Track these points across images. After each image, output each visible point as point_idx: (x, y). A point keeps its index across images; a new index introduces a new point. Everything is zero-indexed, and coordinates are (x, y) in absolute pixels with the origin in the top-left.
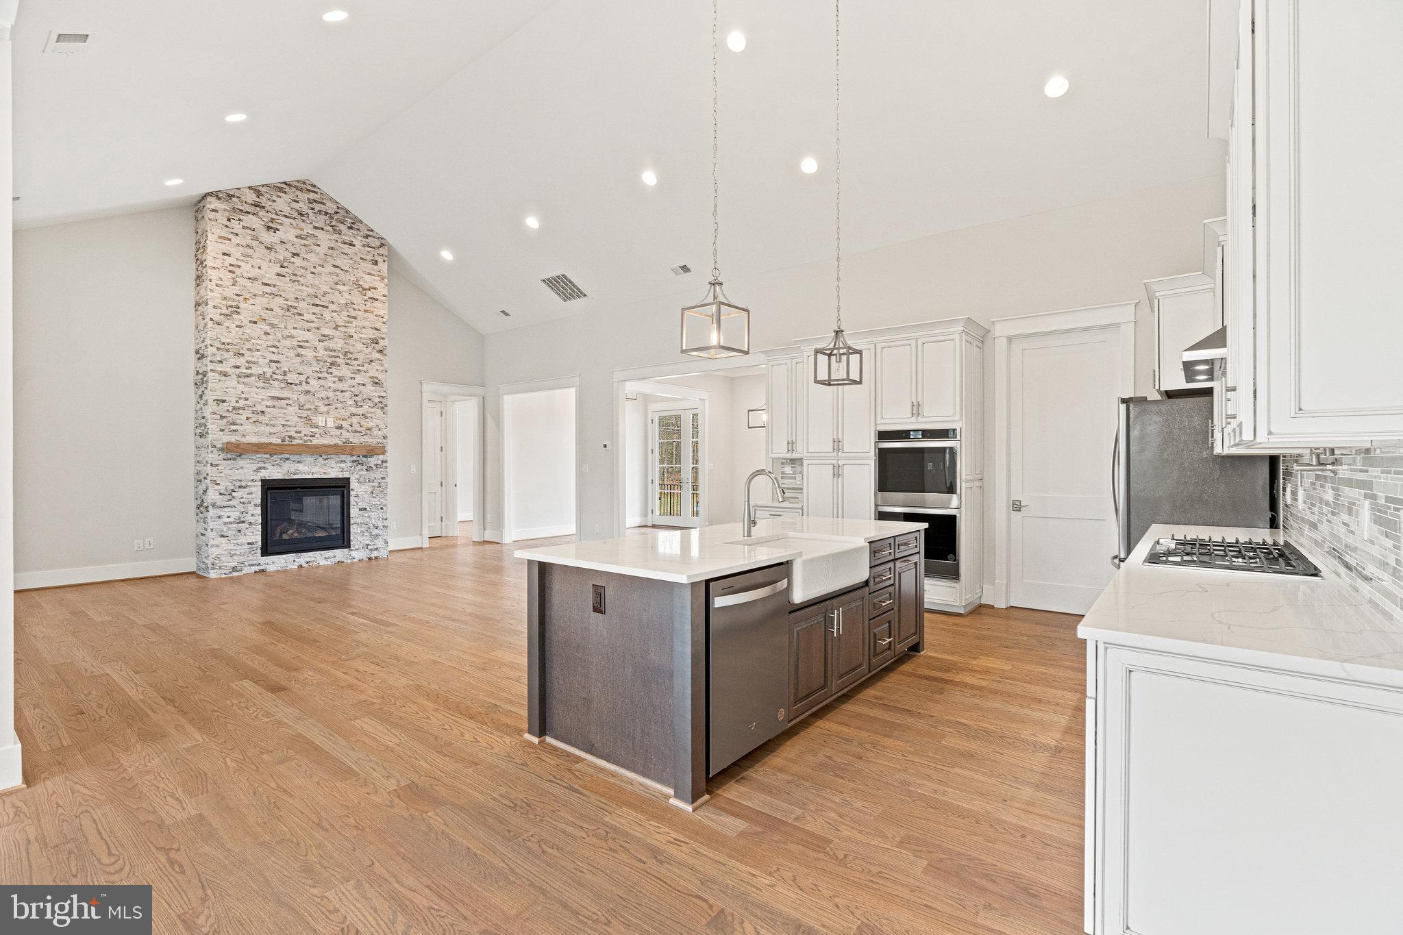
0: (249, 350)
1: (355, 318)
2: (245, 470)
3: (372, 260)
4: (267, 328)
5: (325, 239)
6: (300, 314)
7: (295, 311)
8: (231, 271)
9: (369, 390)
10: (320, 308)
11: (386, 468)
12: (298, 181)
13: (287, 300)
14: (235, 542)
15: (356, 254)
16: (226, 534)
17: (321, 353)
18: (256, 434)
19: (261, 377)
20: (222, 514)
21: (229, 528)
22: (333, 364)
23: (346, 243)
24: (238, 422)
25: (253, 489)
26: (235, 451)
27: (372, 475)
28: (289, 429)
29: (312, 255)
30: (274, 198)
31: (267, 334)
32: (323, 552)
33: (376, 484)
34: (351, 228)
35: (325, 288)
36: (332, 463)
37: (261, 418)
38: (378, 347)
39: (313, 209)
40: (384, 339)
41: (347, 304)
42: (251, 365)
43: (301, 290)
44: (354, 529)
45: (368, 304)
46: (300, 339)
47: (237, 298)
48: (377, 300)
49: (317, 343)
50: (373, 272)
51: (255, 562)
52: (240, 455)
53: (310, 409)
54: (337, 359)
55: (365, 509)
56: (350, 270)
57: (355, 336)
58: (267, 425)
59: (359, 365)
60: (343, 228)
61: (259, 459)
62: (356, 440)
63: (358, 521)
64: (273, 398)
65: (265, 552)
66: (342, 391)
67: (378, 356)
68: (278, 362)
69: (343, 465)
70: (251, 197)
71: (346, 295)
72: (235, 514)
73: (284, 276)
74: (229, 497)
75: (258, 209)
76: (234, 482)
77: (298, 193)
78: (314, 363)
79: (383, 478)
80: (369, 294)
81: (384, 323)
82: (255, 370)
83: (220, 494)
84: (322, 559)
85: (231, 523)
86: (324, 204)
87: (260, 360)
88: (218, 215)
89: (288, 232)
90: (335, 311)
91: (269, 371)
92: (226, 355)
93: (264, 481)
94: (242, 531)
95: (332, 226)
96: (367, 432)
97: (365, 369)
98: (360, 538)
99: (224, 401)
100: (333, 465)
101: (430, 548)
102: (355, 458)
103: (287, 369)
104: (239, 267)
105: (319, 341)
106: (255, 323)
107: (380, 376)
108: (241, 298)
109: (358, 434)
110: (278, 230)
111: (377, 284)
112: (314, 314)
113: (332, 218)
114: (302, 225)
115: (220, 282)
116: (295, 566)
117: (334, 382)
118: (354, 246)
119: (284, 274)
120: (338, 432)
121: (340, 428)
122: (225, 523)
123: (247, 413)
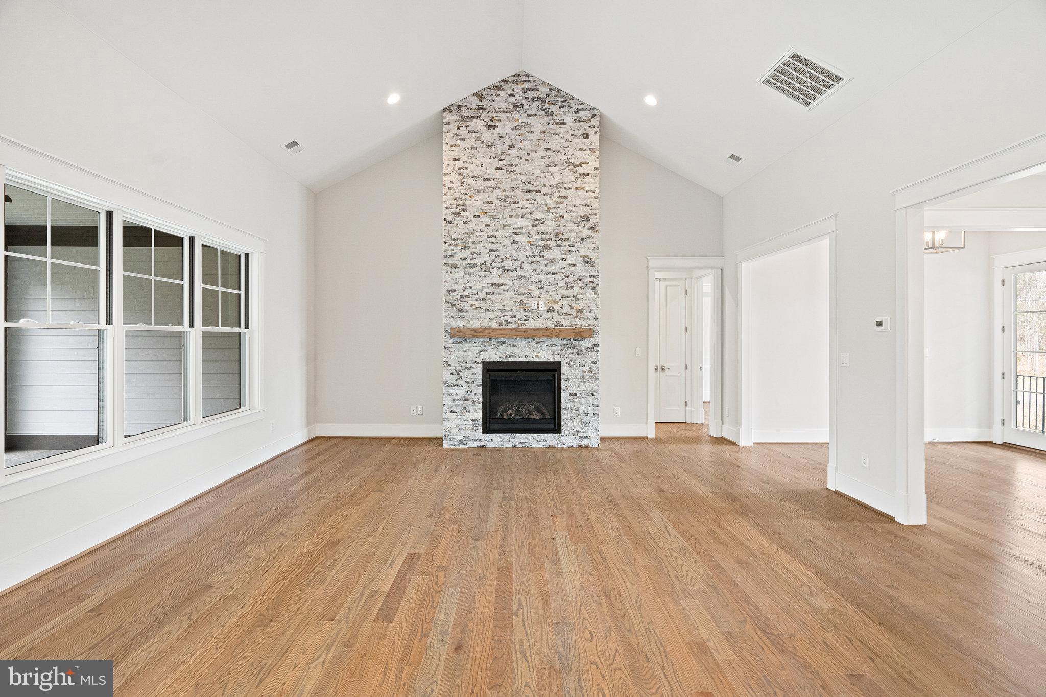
0: (473, 242)
1: (566, 197)
2: (470, 353)
3: (583, 134)
4: (487, 220)
5: (537, 124)
6: (515, 203)
7: (512, 200)
8: (460, 174)
9: (581, 270)
10: (533, 193)
11: (597, 351)
12: (514, 75)
13: (504, 191)
14: (461, 417)
15: (567, 132)
16: (455, 410)
17: (535, 237)
18: (479, 319)
19: (484, 266)
20: (452, 391)
21: (457, 405)
22: (545, 247)
23: (556, 123)
24: (465, 308)
25: (475, 370)
26: (461, 335)
27: (582, 359)
28: (506, 313)
29: (527, 142)
30: (494, 97)
31: (487, 225)
32: (535, 435)
33: (587, 369)
34: (562, 107)
35: (537, 173)
36: (543, 346)
37: (482, 304)
38: (589, 224)
39: (526, 98)
40: (595, 214)
41: (558, 185)
42: (475, 256)
43: (516, 179)
44: (565, 415)
45: (579, 181)
46: (515, 226)
47: (464, 197)
48: (588, 175)
49: (530, 228)
50: (584, 147)
51: (477, 438)
52: (466, 339)
53: (524, 294)
54: (549, 242)
55: (576, 394)
56: (561, 149)
57: (566, 216)
58: (487, 310)
59: (569, 245)
60: (554, 109)
61: (480, 343)
62: (567, 323)
63: (569, 406)
64: (492, 285)
65: (487, 429)
66: (554, 274)
67: (590, 233)
68: (496, 251)
69: (553, 348)
70: (475, 102)
71: (557, 176)
72: (462, 392)
73: (501, 169)
74: (457, 377)
75: (480, 111)
76: (462, 364)
77: (514, 86)
78: (528, 248)
79: (594, 363)
80: (580, 170)
81: (595, 198)
82: (479, 261)
83: (451, 374)
84: (535, 441)
85: (458, 400)
86: (537, 90)
87: (482, 251)
88: (450, 126)
89: (505, 127)
90: (547, 194)
91: (489, 260)
92: (456, 249)
93: (485, 363)
94: (467, 408)
95: (544, 110)
96: (578, 313)
97: (575, 248)
98: (570, 424)
99: (454, 291)
100: (545, 349)
101: (657, 440)
102: (565, 342)
103: (504, 257)
104: (466, 168)
105: (533, 226)
106: (478, 217)
107: (592, 255)
108: (467, 197)
109: (569, 317)
110: (497, 126)
111: (587, 159)
112: (527, 200)
113: (544, 102)
114: (517, 116)
115: (451, 185)
116: (510, 445)
117: (546, 265)
118: (565, 124)
119: (502, 166)
120: (549, 315)
121: (551, 310)
122: (454, 400)
123: (471, 301)
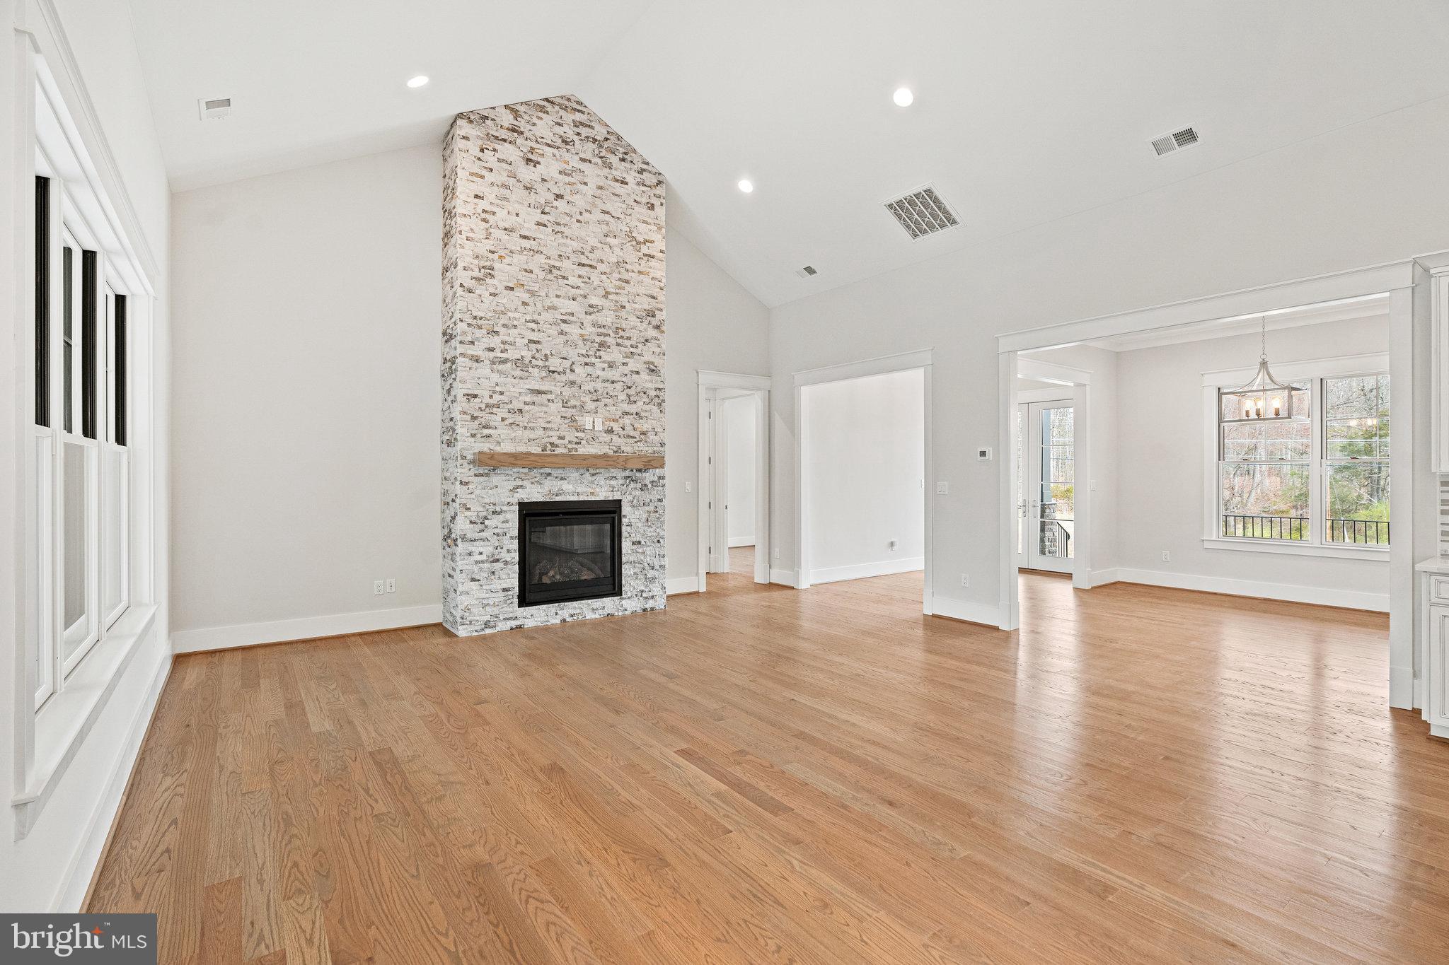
0: (505, 326)
1: (627, 282)
2: (499, 490)
3: (648, 203)
4: (526, 297)
5: (593, 174)
6: (564, 277)
7: (559, 273)
8: (484, 220)
9: (645, 380)
10: (587, 269)
11: (664, 486)
12: (562, 97)
13: (548, 258)
14: (488, 587)
15: (629, 195)
16: (477, 577)
17: (589, 330)
18: (513, 440)
19: (519, 362)
20: (473, 549)
21: (481, 570)
22: (602, 345)
23: (617, 181)
24: (492, 424)
25: (509, 516)
26: (489, 463)
27: (647, 496)
28: (551, 433)
29: (577, 196)
30: (535, 120)
31: (525, 304)
32: (590, 601)
33: (652, 508)
34: (623, 160)
35: (593, 242)
36: (600, 480)
37: (518, 418)
38: (655, 321)
39: (579, 134)
40: (661, 310)
41: (618, 262)
42: (507, 347)
43: (565, 245)
44: (627, 570)
45: (643, 262)
46: (563, 311)
47: (491, 256)
48: (653, 257)
49: (582, 316)
50: (649, 220)
51: (511, 615)
52: (494, 470)
53: (575, 407)
54: (607, 339)
55: (639, 543)
56: (622, 216)
57: (627, 305)
58: (525, 428)
59: (632, 346)
60: (614, 160)
61: (516, 475)
62: (628, 448)
63: (632, 559)
64: (533, 391)
65: (524, 601)
66: (613, 382)
67: (654, 333)
68: (538, 342)
69: (613, 482)
70: (507, 119)
71: (617, 250)
72: (488, 550)
73: (545, 226)
74: (481, 527)
75: (516, 134)
76: (487, 506)
77: (562, 113)
78: (580, 343)
79: (660, 500)
80: (644, 249)
81: (661, 289)
82: (512, 354)
83: (471, 522)
84: (589, 610)
85: (483, 562)
86: (592, 128)
87: (517, 340)
88: (469, 144)
89: (550, 167)
90: (605, 273)
91: (528, 355)
92: (478, 333)
93: (522, 505)
94: (496, 573)
95: (601, 157)
96: (642, 437)
97: (638, 351)
98: (633, 583)
99: (475, 396)
100: (602, 483)
101: (708, 593)
102: (627, 473)
103: (548, 353)
104: (494, 213)
105: (586, 313)
106: (512, 289)
107: (657, 361)
108: (496, 256)
109: (632, 441)
110: (539, 163)
111: (653, 236)
112: (580, 276)
113: (601, 146)
114: (567, 156)
115: (471, 235)
116: (557, 621)
117: (604, 370)
118: (627, 184)
119: (546, 223)
120: (607, 437)
121: (610, 431)
122: (477, 562)
123: (502, 413)
